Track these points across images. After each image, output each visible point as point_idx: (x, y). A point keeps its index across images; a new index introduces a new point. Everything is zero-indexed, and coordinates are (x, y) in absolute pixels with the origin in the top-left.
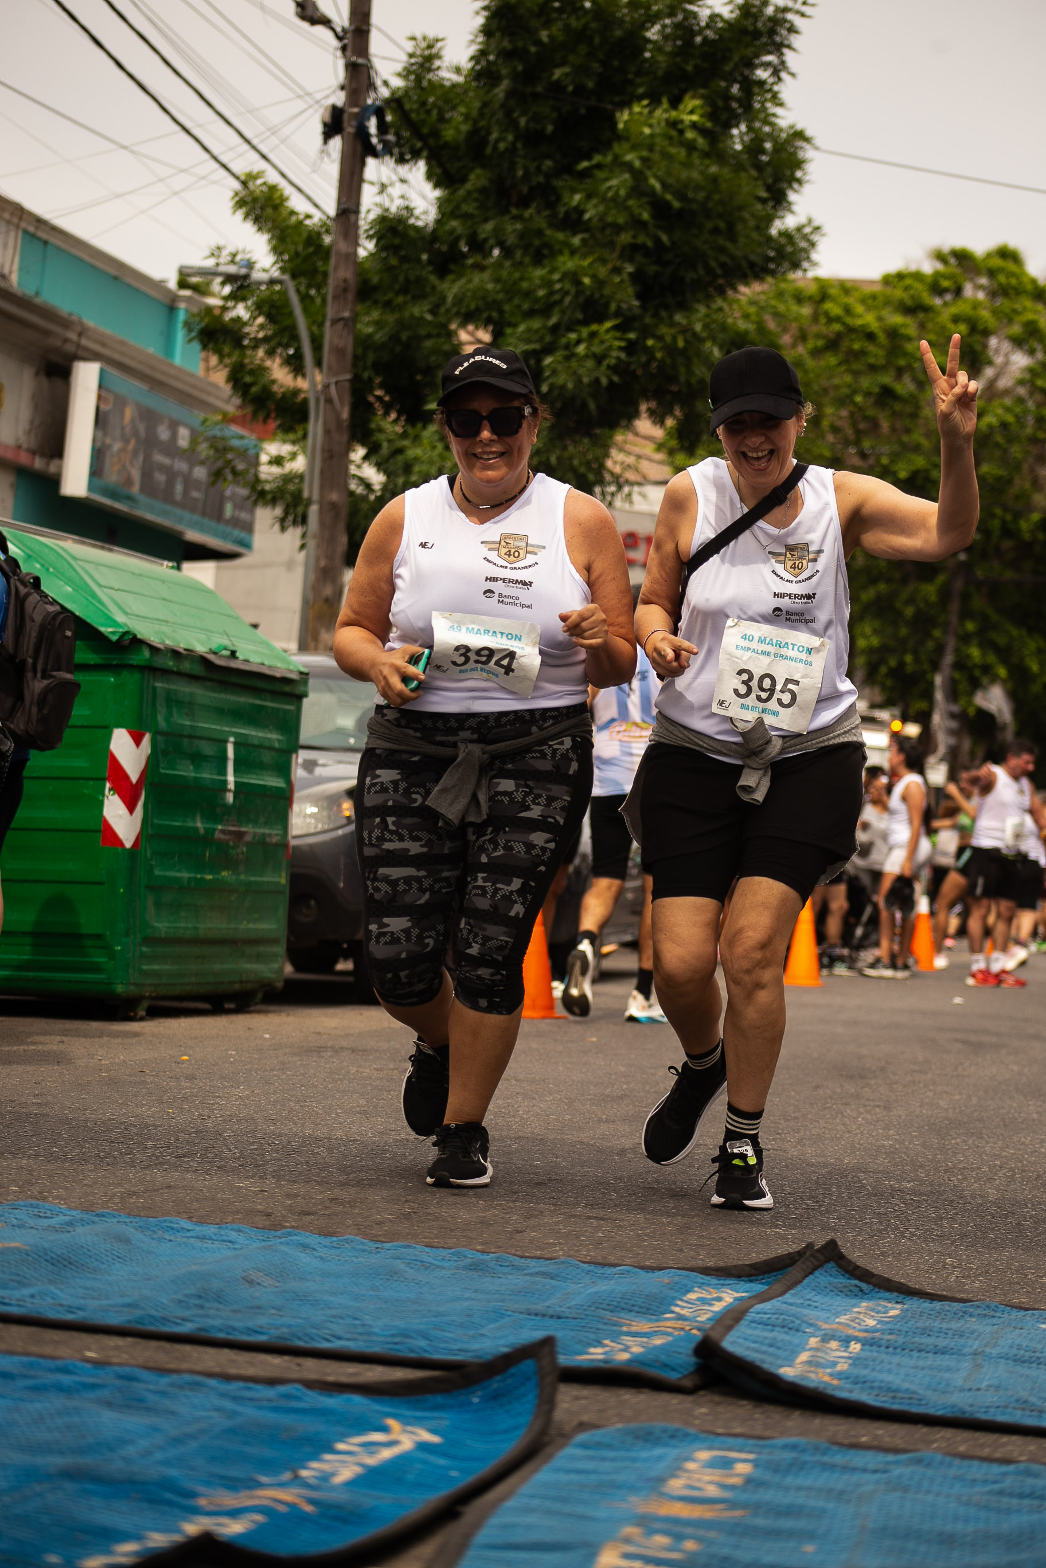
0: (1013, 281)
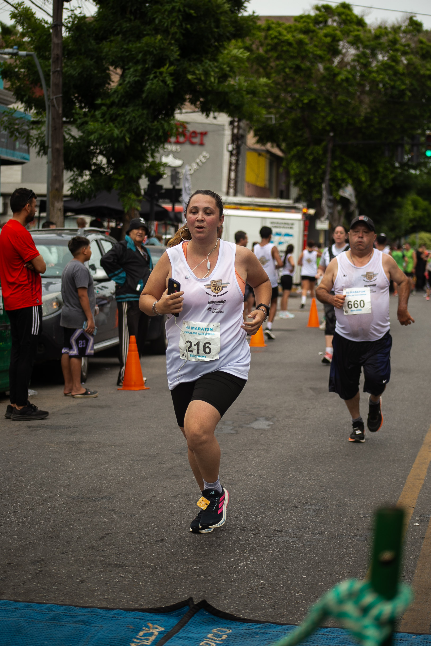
0: (349, 18)
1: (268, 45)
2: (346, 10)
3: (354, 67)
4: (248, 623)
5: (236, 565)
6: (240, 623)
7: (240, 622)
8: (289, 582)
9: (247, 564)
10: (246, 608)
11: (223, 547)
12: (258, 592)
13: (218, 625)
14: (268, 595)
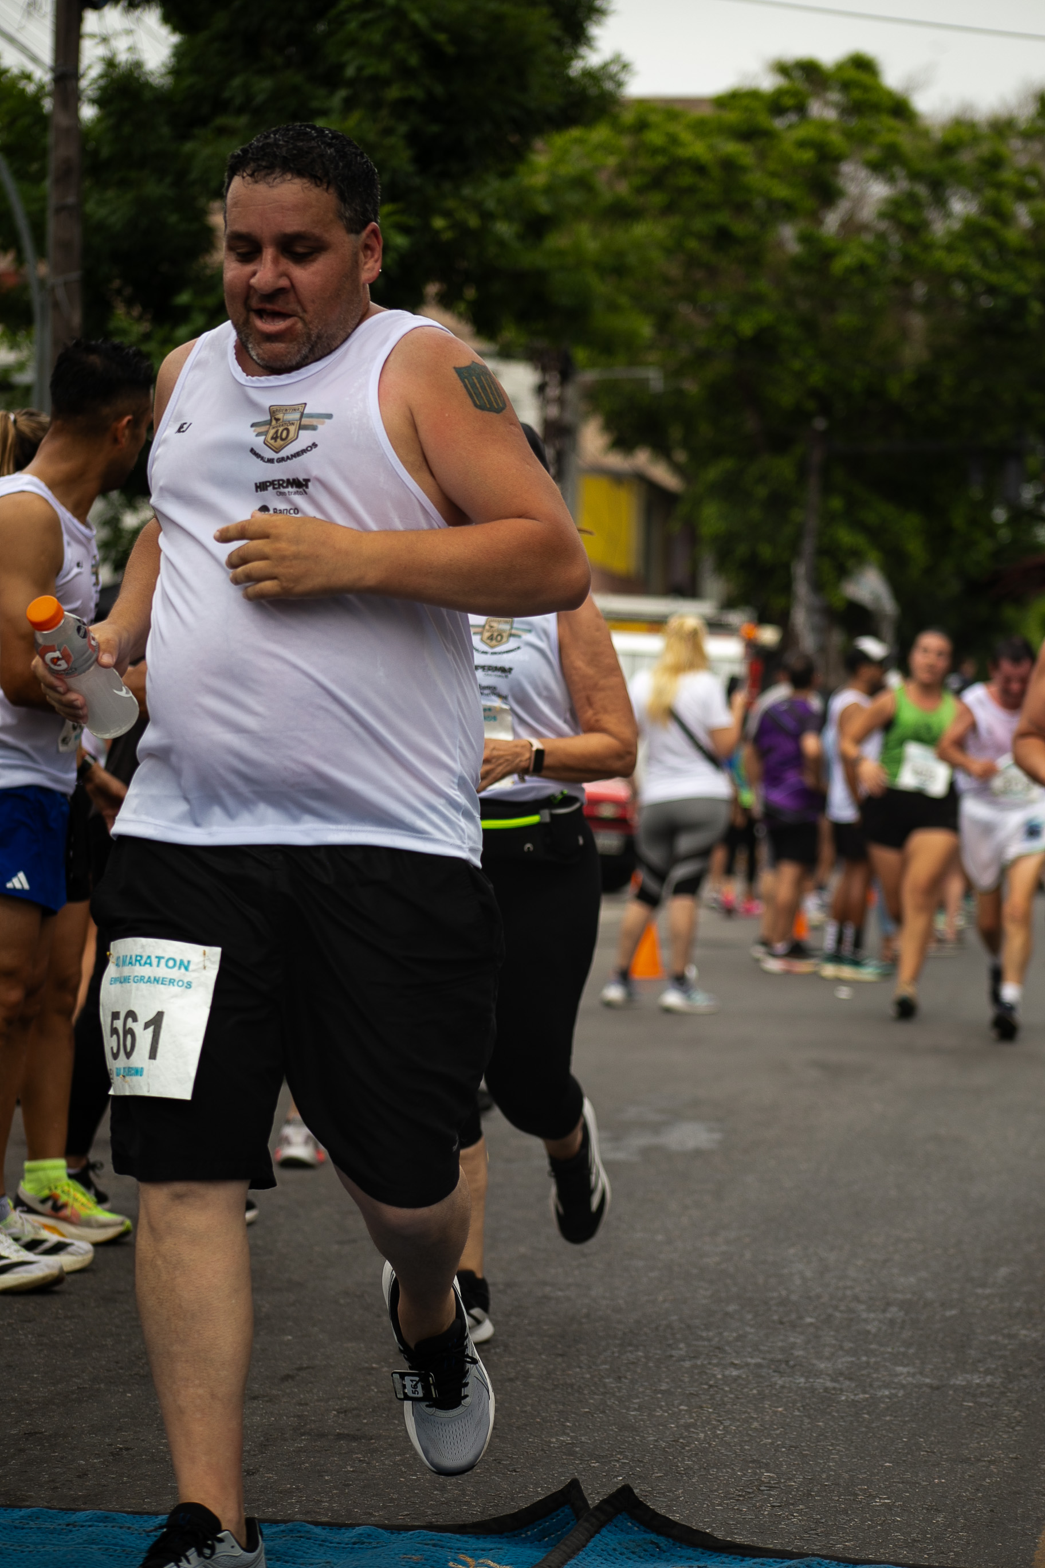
0: (868, 97)
1: (642, 171)
2: (863, 77)
3: (882, 237)
4: (754, 1557)
5: (684, 1438)
6: (733, 1556)
7: (731, 1554)
8: (846, 1476)
9: (717, 1436)
10: (736, 1531)
11: (638, 1397)
12: (760, 1497)
13: (668, 1561)
14: (792, 1504)
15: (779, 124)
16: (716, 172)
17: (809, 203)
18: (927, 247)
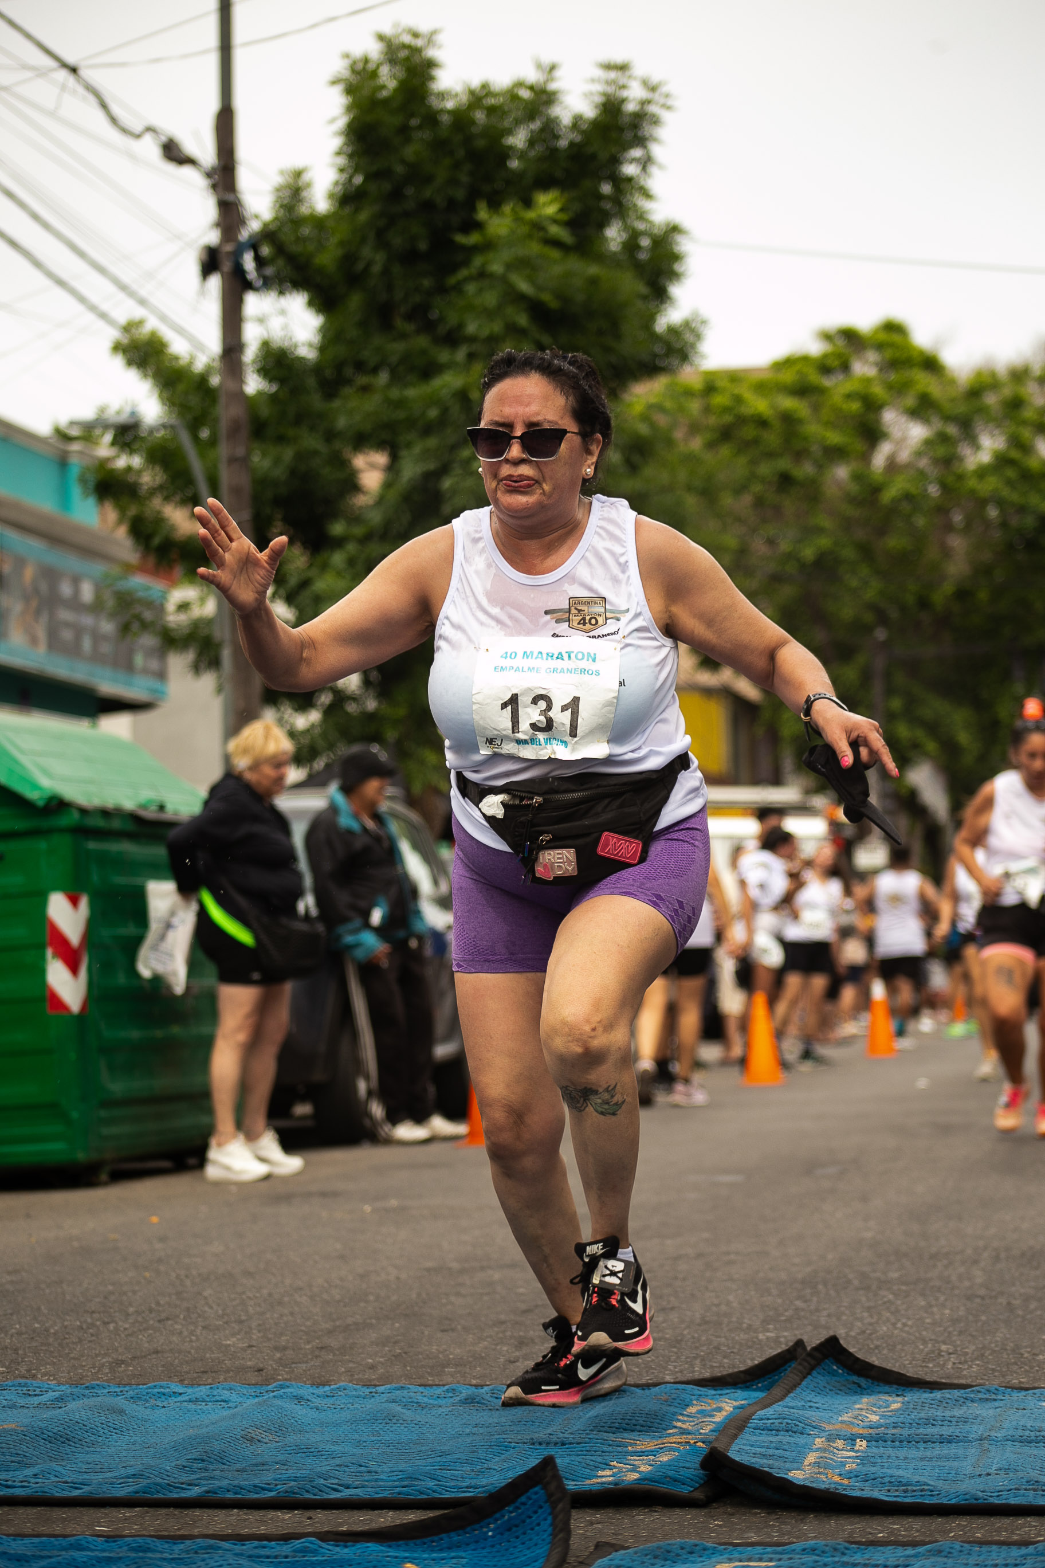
0: (902, 355)
1: (712, 428)
2: (896, 338)
3: (921, 472)
13: (873, 1390)
15: (827, 382)
16: (776, 424)
17: (859, 445)
18: (960, 477)
